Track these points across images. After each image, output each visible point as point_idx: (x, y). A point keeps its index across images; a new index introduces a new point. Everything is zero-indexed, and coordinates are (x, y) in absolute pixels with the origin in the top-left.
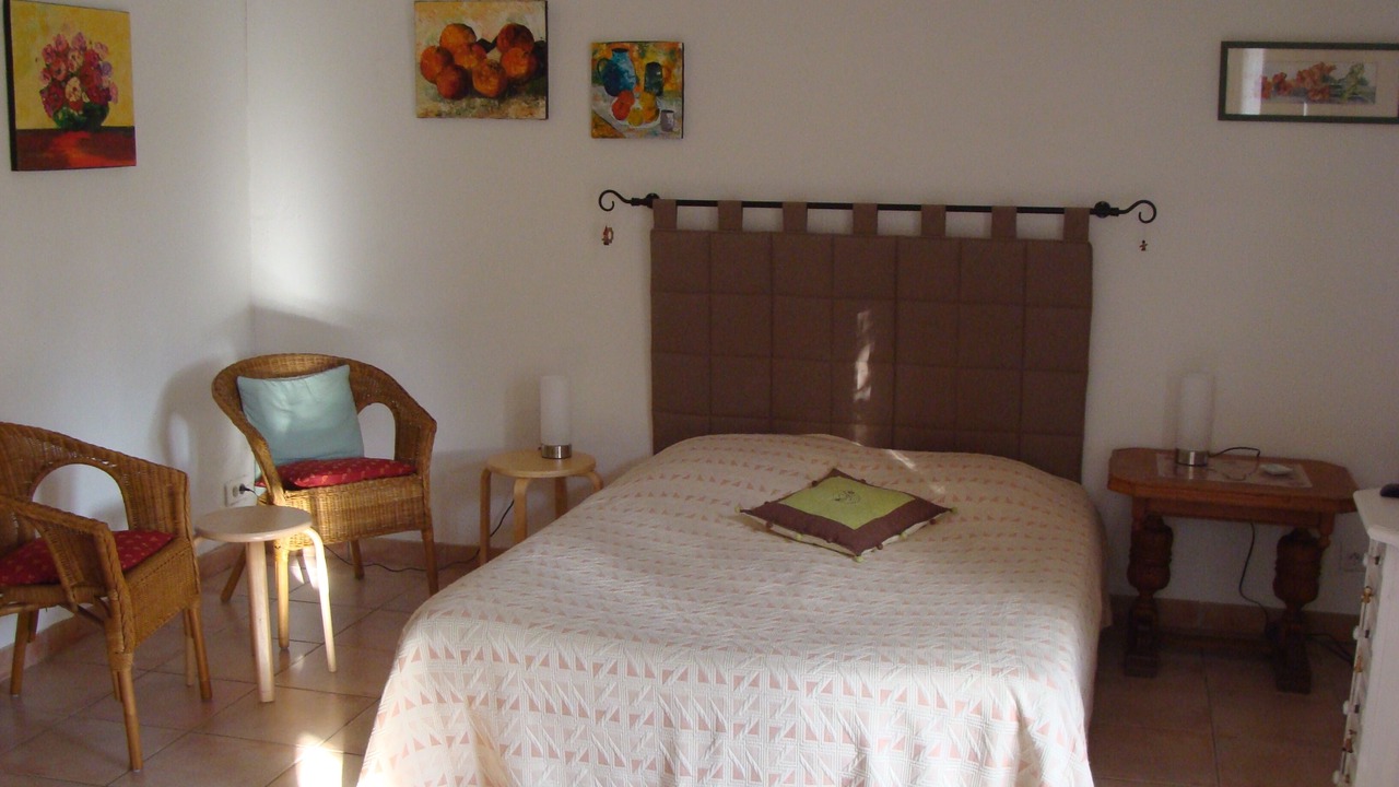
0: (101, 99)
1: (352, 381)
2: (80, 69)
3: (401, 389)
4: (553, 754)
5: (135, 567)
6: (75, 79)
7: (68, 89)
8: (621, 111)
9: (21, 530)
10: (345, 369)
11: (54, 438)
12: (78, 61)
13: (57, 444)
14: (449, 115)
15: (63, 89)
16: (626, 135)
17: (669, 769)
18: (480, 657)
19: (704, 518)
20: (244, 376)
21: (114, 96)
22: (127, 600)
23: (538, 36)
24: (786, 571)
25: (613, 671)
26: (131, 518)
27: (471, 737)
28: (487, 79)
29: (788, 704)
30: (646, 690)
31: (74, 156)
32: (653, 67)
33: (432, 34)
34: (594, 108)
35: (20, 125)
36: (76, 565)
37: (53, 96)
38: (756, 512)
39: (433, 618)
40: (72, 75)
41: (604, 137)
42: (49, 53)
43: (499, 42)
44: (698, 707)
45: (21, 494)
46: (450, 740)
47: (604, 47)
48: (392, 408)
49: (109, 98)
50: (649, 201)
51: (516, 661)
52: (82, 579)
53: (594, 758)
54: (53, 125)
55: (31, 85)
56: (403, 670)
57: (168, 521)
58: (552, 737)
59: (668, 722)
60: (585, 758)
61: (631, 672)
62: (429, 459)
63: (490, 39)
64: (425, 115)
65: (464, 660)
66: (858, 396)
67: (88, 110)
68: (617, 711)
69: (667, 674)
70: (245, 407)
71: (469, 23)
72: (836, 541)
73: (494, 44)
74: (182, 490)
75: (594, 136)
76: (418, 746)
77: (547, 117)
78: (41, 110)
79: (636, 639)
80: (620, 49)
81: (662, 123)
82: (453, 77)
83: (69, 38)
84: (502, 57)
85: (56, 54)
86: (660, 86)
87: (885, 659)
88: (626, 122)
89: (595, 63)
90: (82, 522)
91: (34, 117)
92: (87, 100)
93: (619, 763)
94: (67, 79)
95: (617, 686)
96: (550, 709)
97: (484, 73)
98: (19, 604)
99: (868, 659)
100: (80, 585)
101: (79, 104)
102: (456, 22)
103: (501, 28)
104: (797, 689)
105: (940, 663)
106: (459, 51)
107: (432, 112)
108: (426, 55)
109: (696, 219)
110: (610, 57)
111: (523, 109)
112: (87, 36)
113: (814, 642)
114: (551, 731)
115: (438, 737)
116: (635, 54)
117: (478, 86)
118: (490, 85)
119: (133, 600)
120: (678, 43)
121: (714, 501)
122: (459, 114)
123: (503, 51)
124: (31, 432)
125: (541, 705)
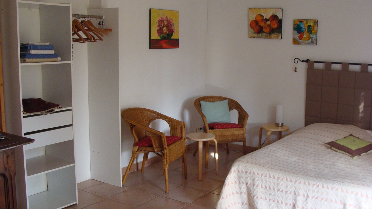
0: (171, 32)
1: (229, 103)
2: (167, 25)
3: (241, 106)
4: (266, 199)
5: (171, 144)
6: (165, 27)
7: (164, 30)
8: (301, 38)
9: (146, 134)
10: (227, 100)
11: (155, 112)
12: (166, 23)
13: (156, 114)
14: (257, 38)
15: (162, 30)
16: (302, 44)
17: (294, 206)
18: (250, 173)
19: (314, 144)
20: (202, 101)
21: (174, 31)
22: (168, 152)
23: (280, 18)
24: (333, 159)
25: (282, 179)
26: (171, 133)
27: (246, 193)
28: (267, 28)
29: (326, 192)
30: (290, 185)
31: (164, 45)
32: (309, 26)
33: (253, 17)
34: (294, 36)
35: (152, 38)
36: (157, 143)
37: (160, 31)
38: (329, 144)
39: (239, 162)
40: (165, 26)
41: (296, 44)
42: (159, 21)
43: (270, 19)
44: (303, 190)
45: (146, 125)
46: (241, 193)
47: (297, 21)
48: (238, 111)
49: (173, 32)
50: (307, 61)
51: (258, 175)
52: (158, 146)
53: (276, 201)
54: (159, 38)
55: (155, 29)
56: (231, 174)
57: (180, 134)
58: (266, 195)
59: (295, 194)
60: (274, 201)
61: (287, 180)
62: (246, 124)
63: (268, 18)
64: (251, 37)
65: (246, 173)
66: (360, 115)
67: (168, 35)
68: (283, 190)
69: (296, 182)
70: (202, 108)
71: (262, 14)
72: (348, 153)
73: (269, 20)
74: (184, 127)
75: (293, 44)
76: (233, 194)
77: (282, 39)
78: (157, 34)
79: (289, 172)
80: (301, 21)
81: (311, 41)
82: (258, 28)
83: (164, 18)
84: (270, 23)
85: (161, 21)
86: (311, 31)
87: (353, 183)
88: (302, 40)
89: (294, 25)
90: (159, 132)
91: (155, 36)
92: (168, 32)
93: (282, 203)
94: (163, 27)
95: (283, 183)
96: (266, 188)
97: (266, 27)
98: (145, 151)
99: (349, 183)
100: (157, 148)
101: (166, 33)
102: (259, 14)
103: (270, 15)
104: (329, 189)
105: (368, 186)
106: (260, 21)
107: (252, 36)
108: (252, 22)
109: (319, 66)
110: (298, 24)
111: (275, 36)
112: (169, 17)
113: (335, 177)
114: (266, 193)
115: (238, 192)
116: (305, 23)
117: (264, 30)
118: (267, 30)
119: (169, 152)
120: (316, 20)
121: (318, 140)
122: (259, 37)
123: (271, 22)
124: (150, 111)
125: (264, 186)
